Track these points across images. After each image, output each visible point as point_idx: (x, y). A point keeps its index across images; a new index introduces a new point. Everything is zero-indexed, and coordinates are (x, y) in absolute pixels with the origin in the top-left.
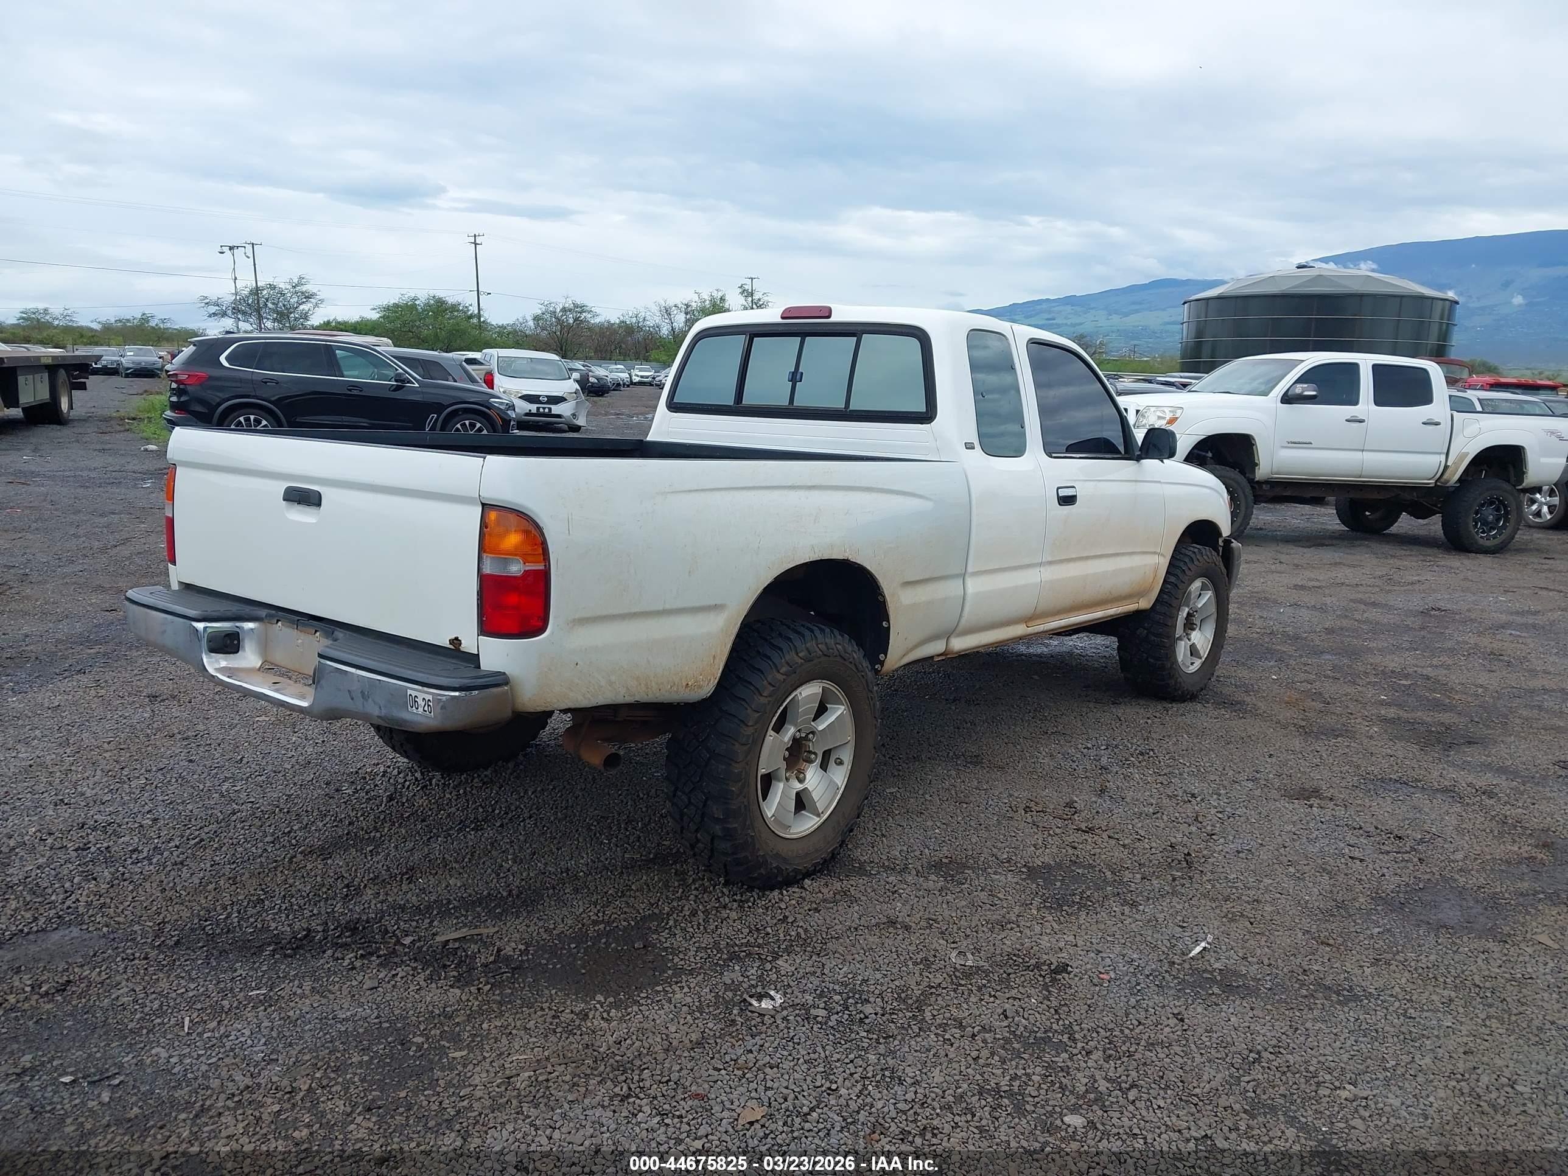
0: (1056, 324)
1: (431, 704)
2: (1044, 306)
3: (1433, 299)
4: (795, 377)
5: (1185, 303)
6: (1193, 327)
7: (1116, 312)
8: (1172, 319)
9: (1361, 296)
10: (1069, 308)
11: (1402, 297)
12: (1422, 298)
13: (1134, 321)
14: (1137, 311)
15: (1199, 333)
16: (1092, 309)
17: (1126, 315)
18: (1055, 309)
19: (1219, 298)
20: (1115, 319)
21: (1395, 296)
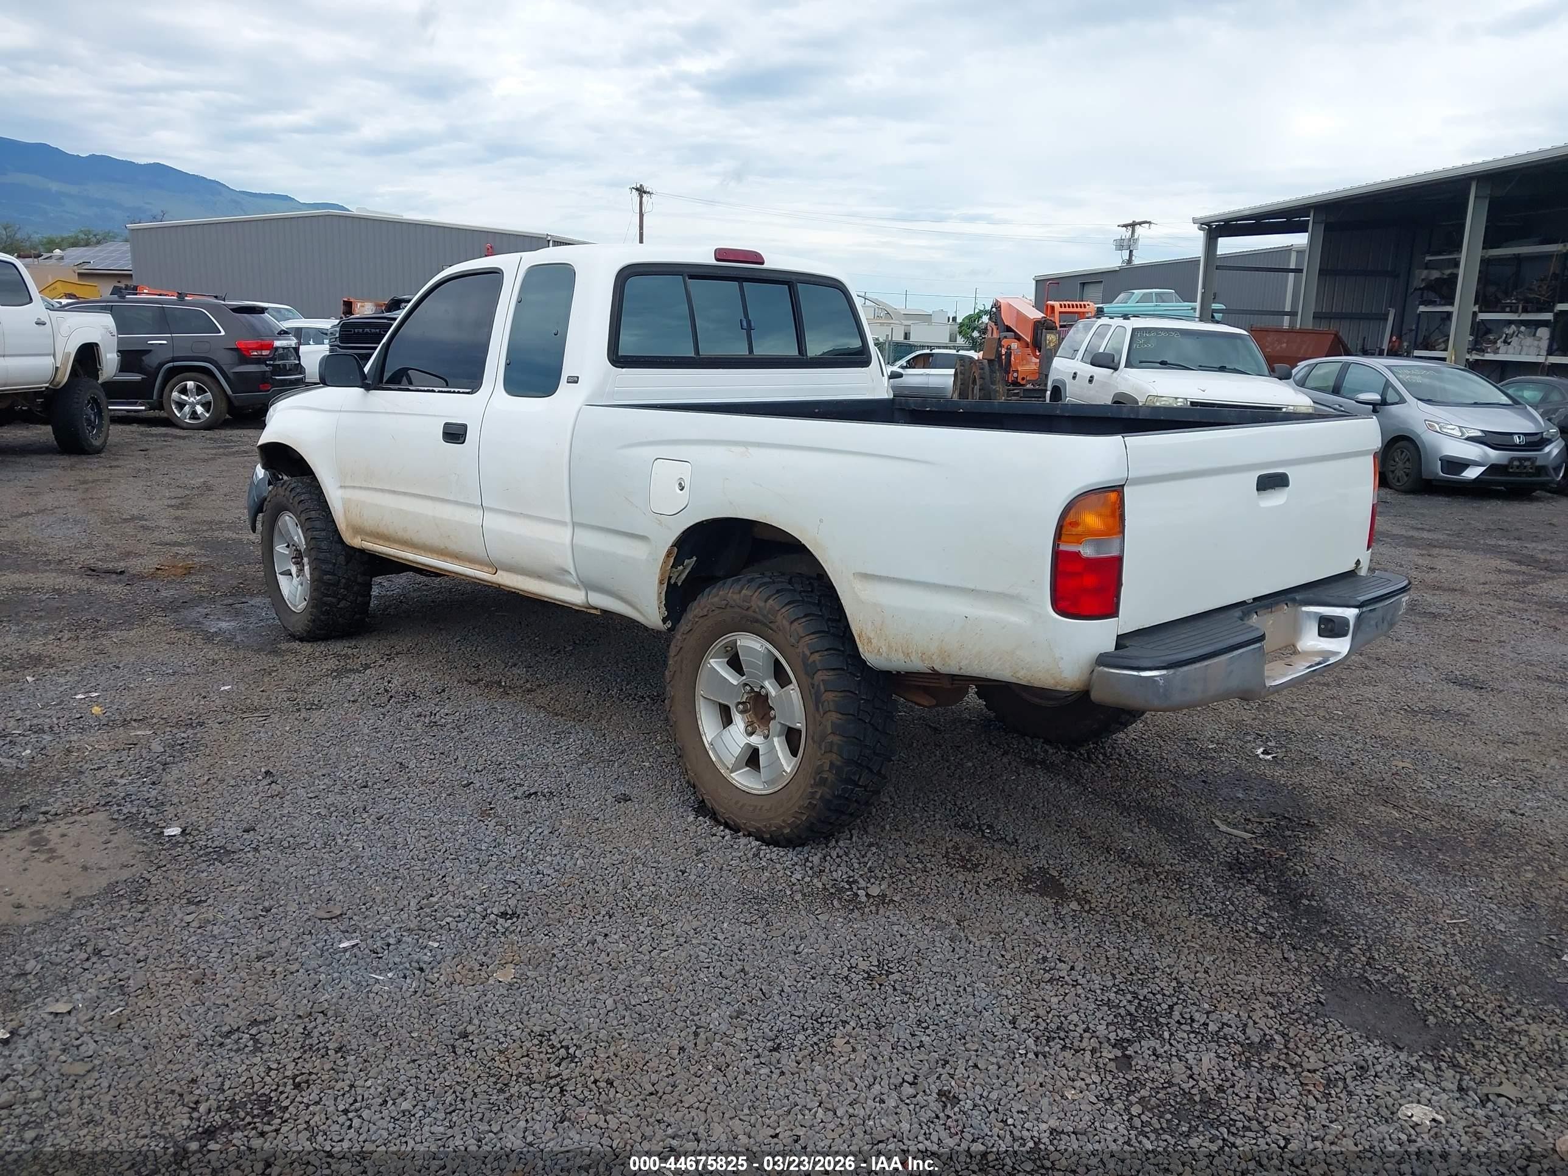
4: (748, 325)
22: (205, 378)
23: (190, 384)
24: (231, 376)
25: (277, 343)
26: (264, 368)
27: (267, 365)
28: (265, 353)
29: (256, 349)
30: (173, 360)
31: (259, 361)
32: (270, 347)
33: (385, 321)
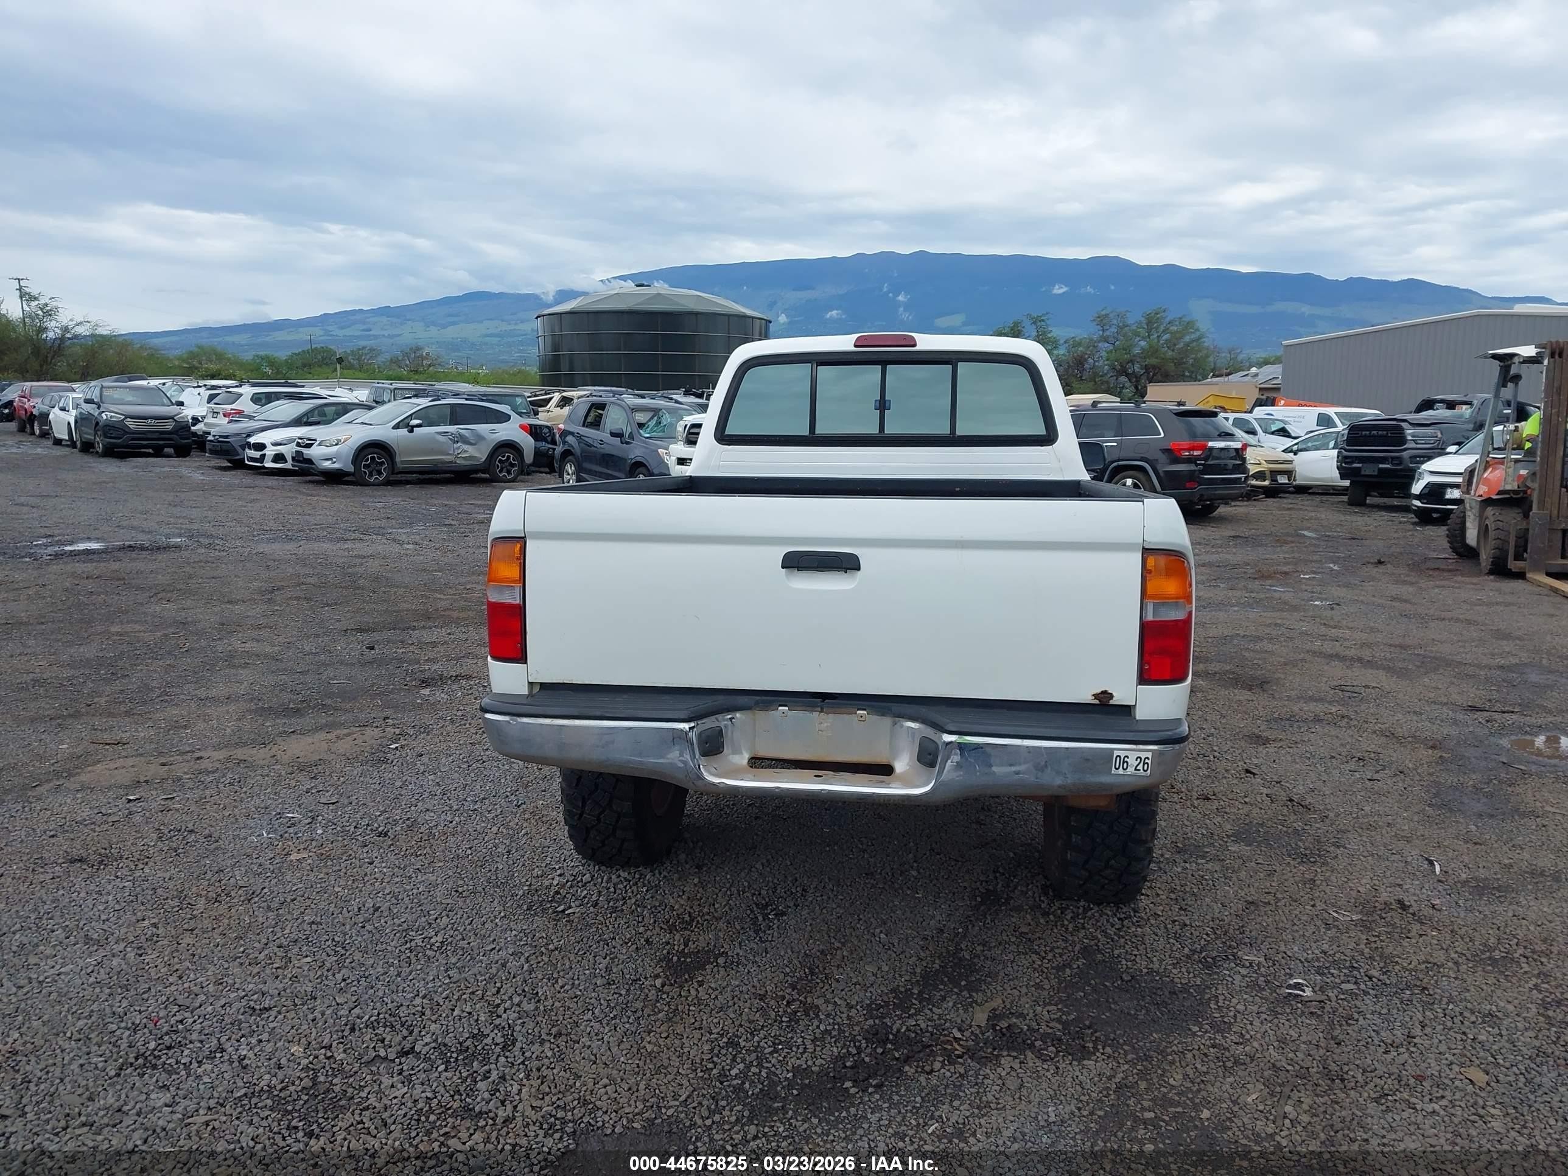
0: (374, 335)
1: (1149, 762)
2: (358, 317)
3: (753, 318)
4: (882, 405)
5: (537, 318)
6: (549, 340)
7: (434, 324)
8: (489, 332)
9: (697, 314)
10: (384, 319)
11: (729, 316)
12: (744, 317)
13: (452, 333)
14: (454, 323)
15: (556, 347)
16: (409, 320)
17: (444, 327)
18: (371, 319)
19: (571, 313)
20: (434, 332)
21: (723, 315)
22: (1140, 475)
23: (1129, 482)
24: (1162, 474)
25: (1211, 444)
26: (1192, 467)
27: (1197, 465)
28: (1196, 453)
29: (1189, 450)
30: (1119, 460)
31: (1190, 460)
32: (1203, 448)
33: (1394, 423)
